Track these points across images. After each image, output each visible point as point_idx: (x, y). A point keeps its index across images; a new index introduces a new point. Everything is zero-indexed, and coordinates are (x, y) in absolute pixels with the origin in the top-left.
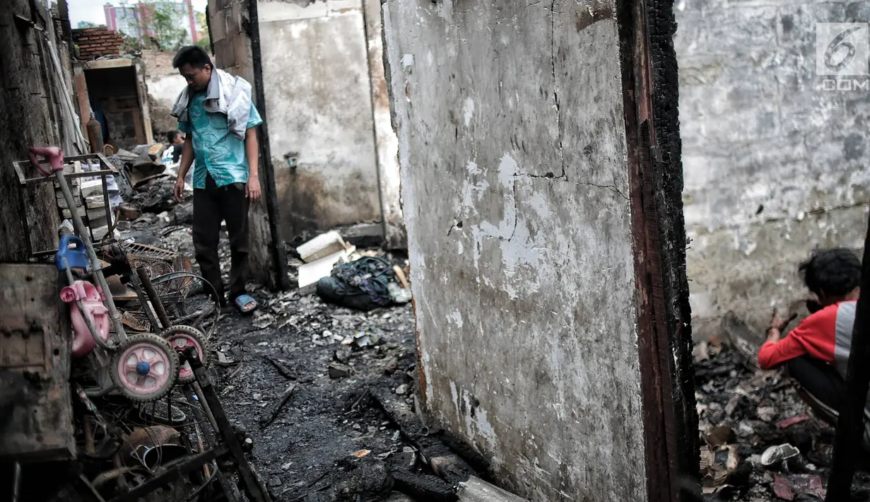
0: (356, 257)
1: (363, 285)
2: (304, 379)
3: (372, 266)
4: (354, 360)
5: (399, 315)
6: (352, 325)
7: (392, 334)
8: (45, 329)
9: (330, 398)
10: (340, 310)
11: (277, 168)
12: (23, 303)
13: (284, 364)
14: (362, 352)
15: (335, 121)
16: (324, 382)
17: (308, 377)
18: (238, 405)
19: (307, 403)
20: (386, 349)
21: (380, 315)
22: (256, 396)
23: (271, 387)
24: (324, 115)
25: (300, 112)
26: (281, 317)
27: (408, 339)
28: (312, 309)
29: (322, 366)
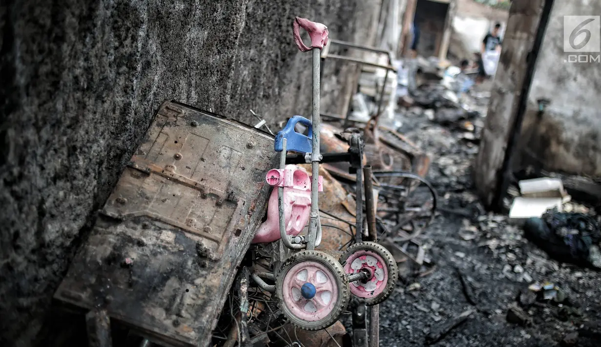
0: (569, 208)
1: (568, 239)
2: (482, 308)
3: (583, 225)
4: (535, 309)
5: (591, 278)
6: (544, 270)
7: (578, 296)
8: (240, 203)
9: (499, 343)
10: (538, 252)
11: (529, 108)
12: (233, 169)
13: (470, 284)
14: (545, 305)
15: (592, 84)
16: (499, 322)
17: (486, 308)
18: (416, 307)
19: (476, 337)
20: (569, 313)
21: (573, 271)
22: (435, 306)
23: (451, 303)
24: (585, 76)
25: (564, 68)
26: (484, 236)
27: (593, 309)
28: (514, 239)
29: (502, 301)
